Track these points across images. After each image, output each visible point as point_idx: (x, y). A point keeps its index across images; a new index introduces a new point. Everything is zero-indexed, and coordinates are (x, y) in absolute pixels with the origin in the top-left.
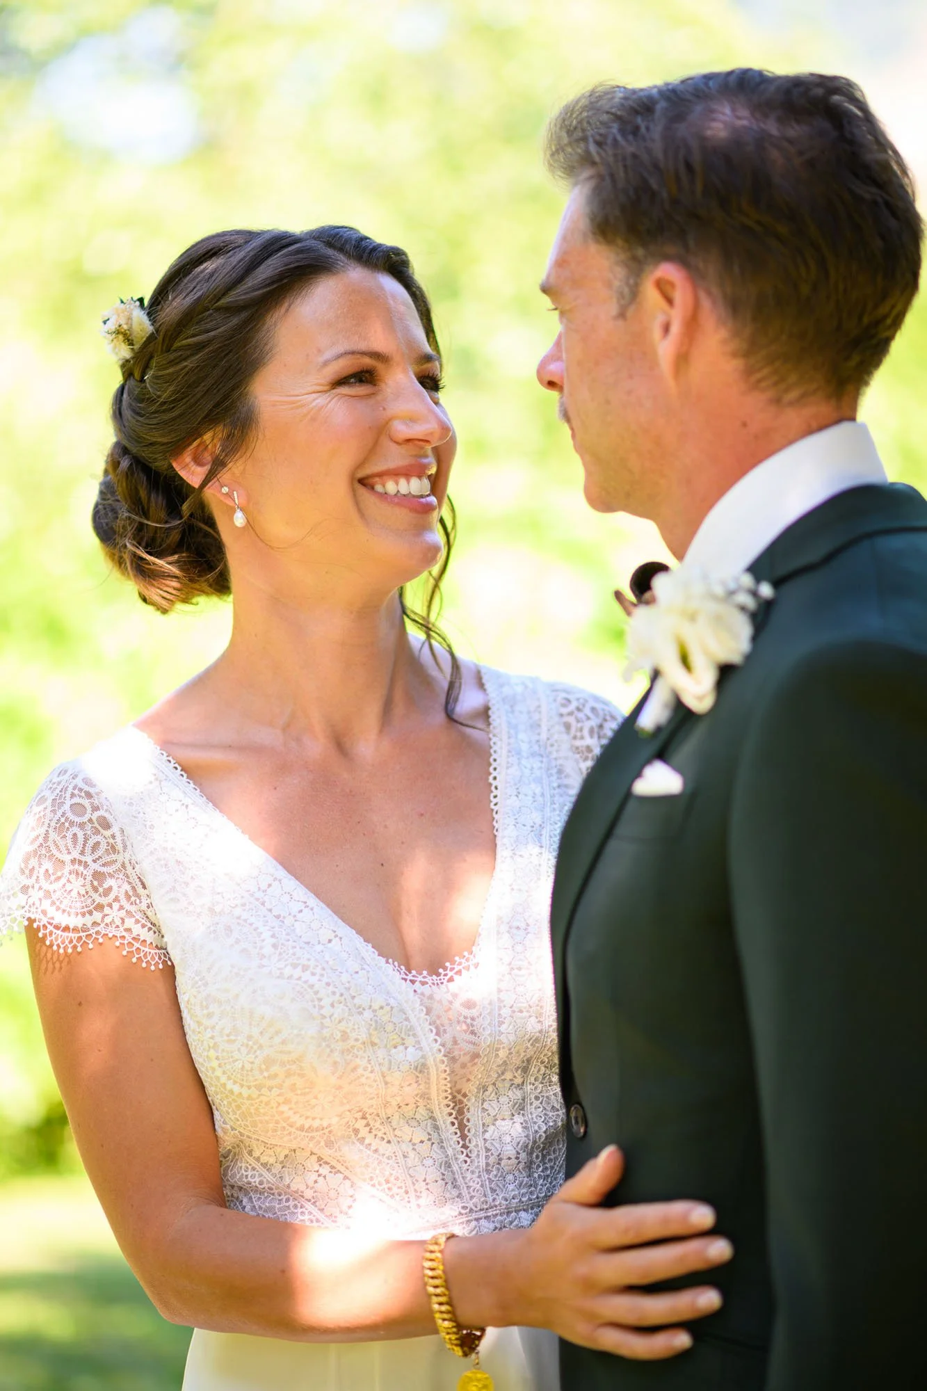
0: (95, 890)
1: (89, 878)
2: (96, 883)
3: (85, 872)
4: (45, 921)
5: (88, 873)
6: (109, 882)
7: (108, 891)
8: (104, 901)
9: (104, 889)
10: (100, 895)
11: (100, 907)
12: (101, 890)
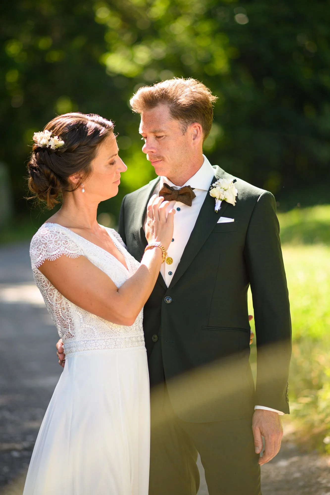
0: (56, 245)
1: (54, 243)
2: (56, 243)
3: (52, 242)
4: (67, 253)
5: (53, 242)
6: (58, 242)
7: (59, 244)
8: (59, 246)
9: (58, 244)
10: (58, 245)
11: (58, 248)
12: (57, 244)
